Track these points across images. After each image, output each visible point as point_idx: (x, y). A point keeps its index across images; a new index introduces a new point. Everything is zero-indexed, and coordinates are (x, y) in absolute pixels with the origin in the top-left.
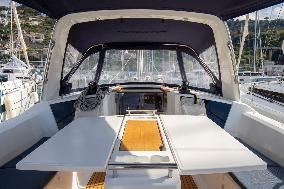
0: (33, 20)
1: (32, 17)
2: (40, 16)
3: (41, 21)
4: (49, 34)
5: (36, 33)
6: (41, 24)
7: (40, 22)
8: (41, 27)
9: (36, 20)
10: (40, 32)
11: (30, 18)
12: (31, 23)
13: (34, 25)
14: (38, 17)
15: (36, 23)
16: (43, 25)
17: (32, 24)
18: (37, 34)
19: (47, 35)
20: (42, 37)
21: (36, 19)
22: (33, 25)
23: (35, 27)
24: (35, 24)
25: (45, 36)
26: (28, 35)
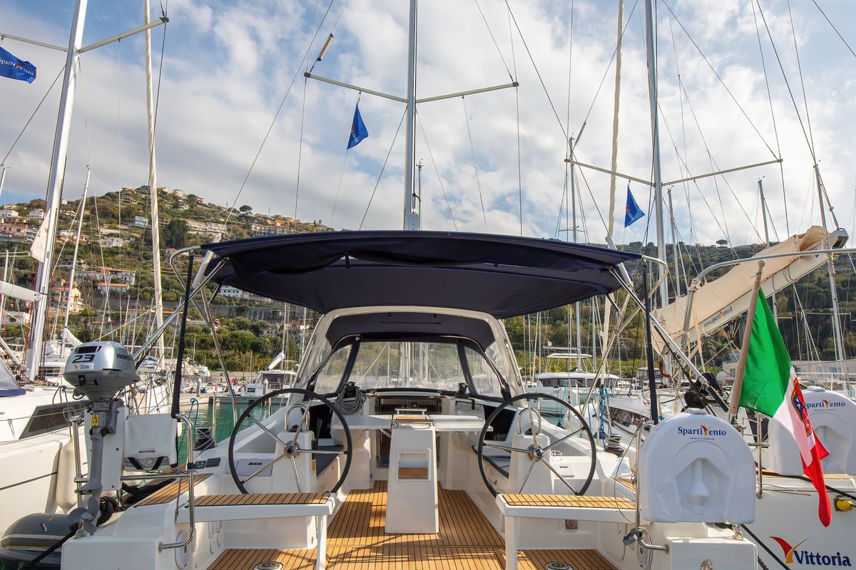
0: (111, 235)
1: (109, 228)
2: (130, 224)
3: (133, 237)
4: (147, 271)
5: (113, 268)
6: (131, 245)
7: (129, 239)
8: (129, 254)
9: (117, 236)
10: (125, 267)
11: (105, 231)
12: (105, 244)
13: (111, 246)
14: (126, 228)
15: (118, 243)
16: (137, 248)
17: (107, 244)
18: (116, 272)
19: (142, 273)
20: (127, 280)
21: (118, 232)
22: (109, 249)
23: (112, 252)
24: (114, 244)
25: (137, 277)
26: (92, 274)
